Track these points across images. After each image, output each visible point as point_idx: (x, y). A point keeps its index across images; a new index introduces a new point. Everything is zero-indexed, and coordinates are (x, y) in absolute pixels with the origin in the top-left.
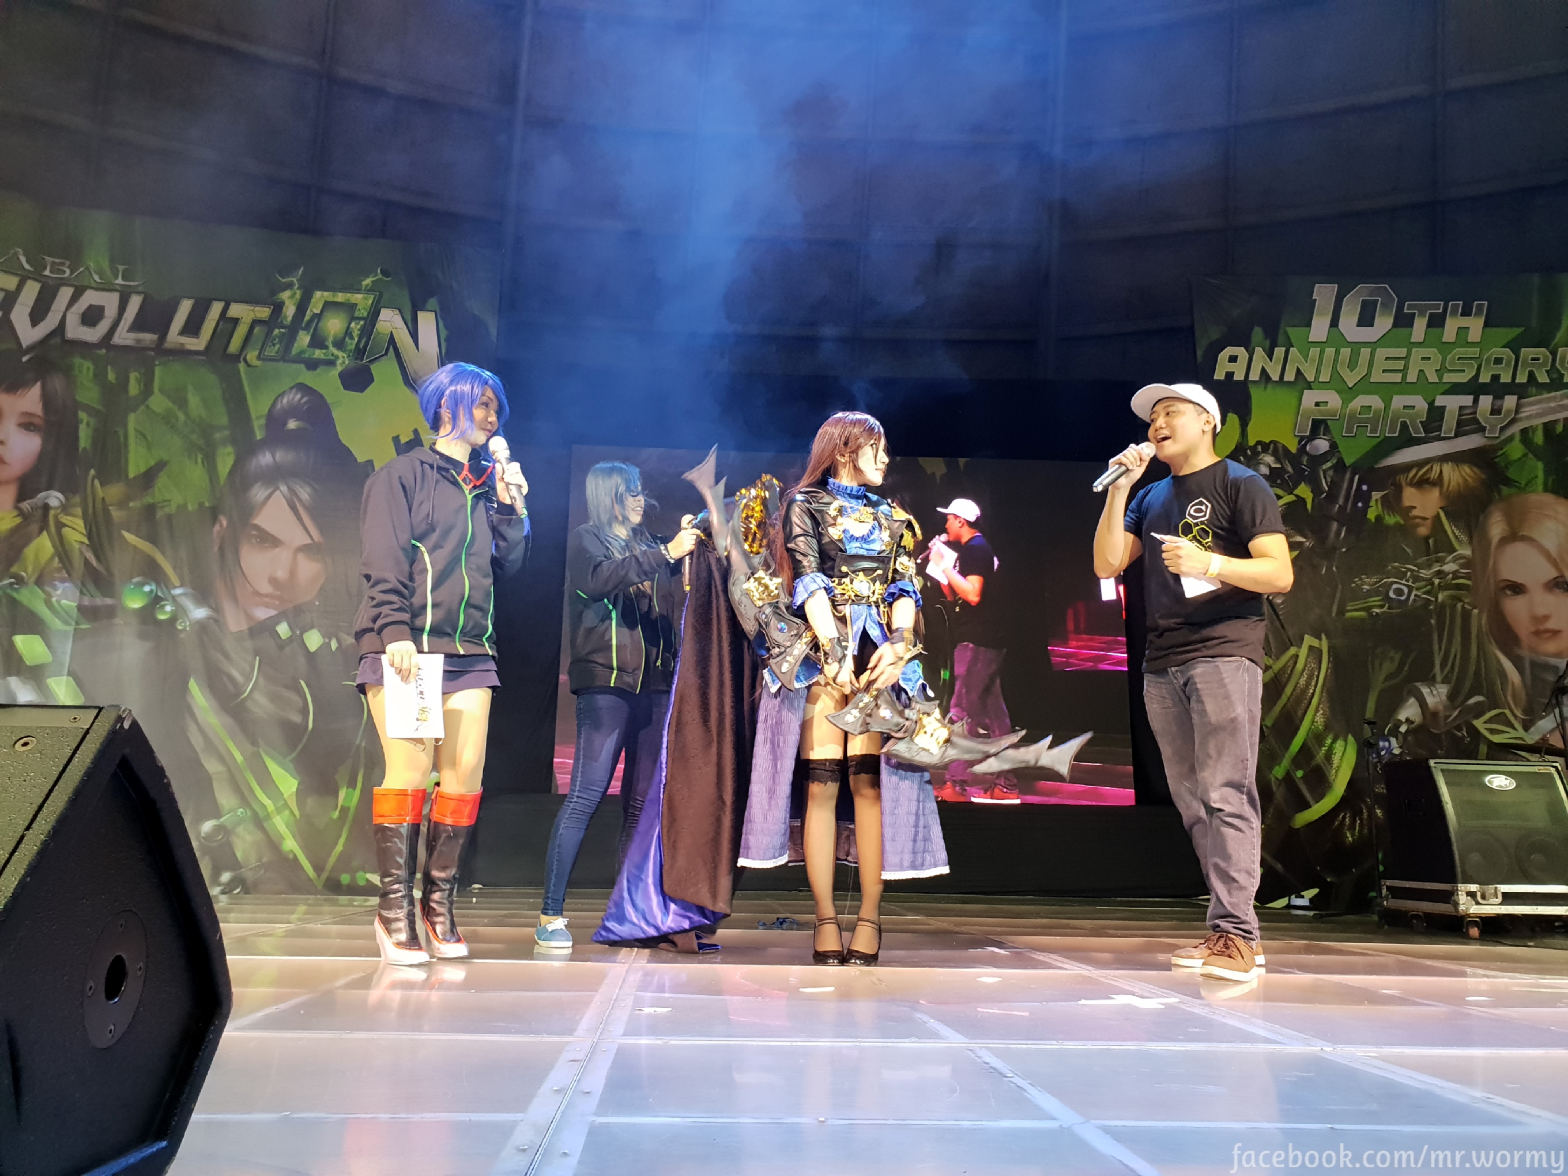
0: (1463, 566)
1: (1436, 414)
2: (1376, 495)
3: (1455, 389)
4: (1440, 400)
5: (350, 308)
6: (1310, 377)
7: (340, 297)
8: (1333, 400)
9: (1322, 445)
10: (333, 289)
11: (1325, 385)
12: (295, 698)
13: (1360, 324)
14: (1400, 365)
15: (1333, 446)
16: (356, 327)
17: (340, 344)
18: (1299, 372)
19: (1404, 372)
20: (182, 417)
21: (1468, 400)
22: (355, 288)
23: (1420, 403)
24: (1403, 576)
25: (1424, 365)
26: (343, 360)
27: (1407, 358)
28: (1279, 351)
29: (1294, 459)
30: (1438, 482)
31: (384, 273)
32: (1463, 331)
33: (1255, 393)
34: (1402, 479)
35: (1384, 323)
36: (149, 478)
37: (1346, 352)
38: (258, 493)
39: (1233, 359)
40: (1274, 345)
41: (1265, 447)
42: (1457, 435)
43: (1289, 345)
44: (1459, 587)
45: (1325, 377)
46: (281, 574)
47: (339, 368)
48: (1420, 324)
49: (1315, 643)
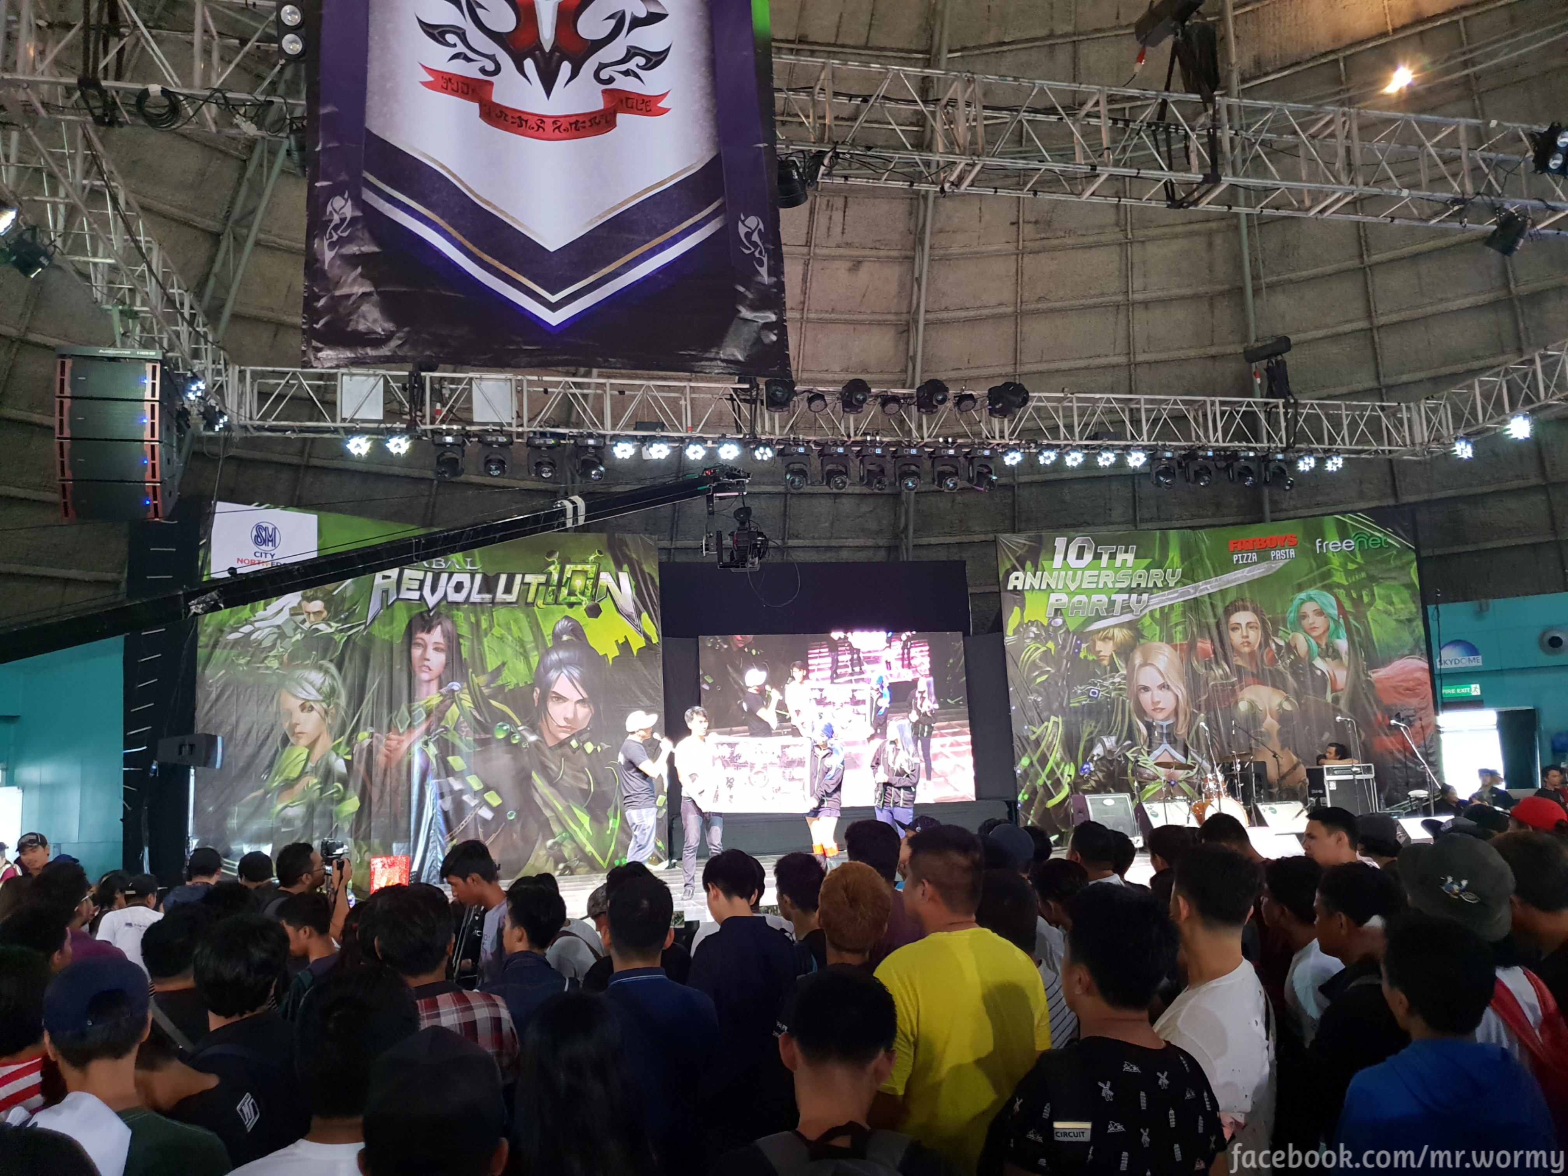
0: (1124, 679)
1: (1112, 603)
2: (1084, 645)
3: (1121, 591)
4: (1114, 597)
5: (585, 572)
6: (1053, 587)
7: (579, 567)
8: (1064, 598)
9: (1059, 621)
10: (575, 563)
11: (1060, 591)
12: (584, 777)
13: (1077, 558)
14: (1095, 579)
15: (1064, 622)
16: (589, 583)
17: (583, 593)
18: (1048, 584)
19: (1097, 582)
20: (510, 638)
21: (1126, 596)
22: (585, 562)
23: (1104, 598)
24: (1095, 685)
25: (1106, 579)
26: (586, 602)
27: (1098, 576)
28: (1039, 573)
29: (1046, 629)
30: (1112, 638)
31: (600, 552)
32: (1125, 561)
33: (1027, 595)
34: (1096, 637)
35: (1088, 557)
36: (498, 671)
37: (1070, 573)
38: (553, 675)
39: (1017, 578)
40: (1036, 570)
41: (1032, 623)
42: (1122, 614)
43: (1043, 571)
44: (1121, 689)
45: (1060, 587)
46: (570, 716)
47: (584, 606)
48: (1105, 557)
49: (1056, 719)
